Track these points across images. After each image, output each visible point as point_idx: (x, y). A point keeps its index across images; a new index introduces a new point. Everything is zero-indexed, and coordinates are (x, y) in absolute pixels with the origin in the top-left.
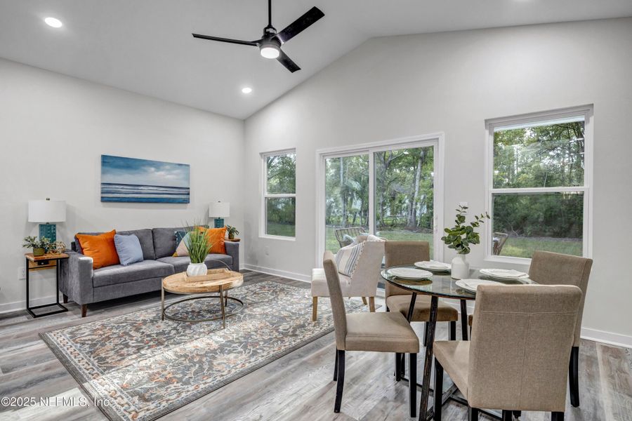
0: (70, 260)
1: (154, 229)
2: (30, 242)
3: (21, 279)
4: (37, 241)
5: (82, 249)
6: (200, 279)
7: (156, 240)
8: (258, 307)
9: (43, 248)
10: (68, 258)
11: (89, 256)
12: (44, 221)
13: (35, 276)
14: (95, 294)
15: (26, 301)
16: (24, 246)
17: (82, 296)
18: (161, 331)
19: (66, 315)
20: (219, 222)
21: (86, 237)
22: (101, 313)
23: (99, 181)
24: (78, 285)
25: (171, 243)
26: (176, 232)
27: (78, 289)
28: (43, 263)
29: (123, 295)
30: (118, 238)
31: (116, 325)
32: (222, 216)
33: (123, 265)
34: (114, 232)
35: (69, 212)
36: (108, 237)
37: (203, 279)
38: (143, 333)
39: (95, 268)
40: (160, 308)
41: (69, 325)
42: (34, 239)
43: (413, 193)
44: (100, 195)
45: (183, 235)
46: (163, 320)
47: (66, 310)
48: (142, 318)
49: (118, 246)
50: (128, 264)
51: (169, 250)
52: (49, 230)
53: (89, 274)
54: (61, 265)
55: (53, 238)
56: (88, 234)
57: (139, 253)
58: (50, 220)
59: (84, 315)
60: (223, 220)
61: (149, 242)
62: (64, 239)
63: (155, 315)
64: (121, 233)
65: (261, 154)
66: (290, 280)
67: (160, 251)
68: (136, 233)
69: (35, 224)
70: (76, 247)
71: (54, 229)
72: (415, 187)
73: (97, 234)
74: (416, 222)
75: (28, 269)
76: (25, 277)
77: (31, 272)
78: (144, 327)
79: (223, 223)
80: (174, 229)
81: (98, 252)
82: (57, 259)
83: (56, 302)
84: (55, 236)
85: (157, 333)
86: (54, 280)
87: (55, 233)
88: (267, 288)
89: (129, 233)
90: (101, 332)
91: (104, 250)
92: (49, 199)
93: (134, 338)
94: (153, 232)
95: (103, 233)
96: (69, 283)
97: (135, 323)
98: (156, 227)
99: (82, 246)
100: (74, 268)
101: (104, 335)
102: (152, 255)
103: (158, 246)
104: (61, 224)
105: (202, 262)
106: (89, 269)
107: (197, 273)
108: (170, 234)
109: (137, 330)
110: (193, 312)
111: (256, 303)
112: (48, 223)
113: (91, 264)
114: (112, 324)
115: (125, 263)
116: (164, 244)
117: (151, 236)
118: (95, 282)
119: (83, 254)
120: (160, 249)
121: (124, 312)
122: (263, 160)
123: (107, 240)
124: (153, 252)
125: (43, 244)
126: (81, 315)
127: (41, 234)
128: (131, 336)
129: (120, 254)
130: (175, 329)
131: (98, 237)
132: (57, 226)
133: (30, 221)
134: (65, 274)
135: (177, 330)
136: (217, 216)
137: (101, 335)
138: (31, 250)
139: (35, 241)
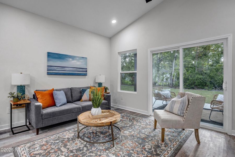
0: (31, 104)
1: (71, 88)
2: (12, 95)
3: (8, 113)
4: (15, 94)
5: (37, 98)
6: (99, 117)
7: (73, 93)
8: (126, 130)
9: (18, 98)
10: (30, 103)
11: (40, 103)
12: (19, 84)
13: (15, 111)
14: (43, 123)
15: (10, 124)
16: (9, 97)
17: (37, 124)
18: (78, 148)
19: (29, 133)
20: (100, 84)
21: (39, 92)
22: (46, 132)
23: (46, 65)
24: (35, 118)
25: (79, 94)
26: (81, 89)
27: (35, 120)
28: (18, 106)
29: (57, 122)
30: (55, 92)
31: (54, 142)
32: (101, 82)
33: (57, 106)
34: (53, 90)
35: (32, 79)
36: (50, 92)
37: (100, 117)
38: (68, 149)
39: (43, 108)
40: (76, 129)
41: (29, 141)
42: (14, 93)
43: (172, 72)
44: (46, 72)
45: (85, 90)
46: (78, 139)
47: (29, 130)
48: (67, 137)
49: (55, 97)
50: (60, 106)
51: (78, 98)
52: (22, 89)
53: (40, 112)
54: (27, 107)
55: (24, 92)
56: (41, 91)
57: (65, 100)
58: (22, 84)
59: (37, 134)
60: (102, 83)
61: (69, 94)
62: (29, 94)
63: (73, 135)
64: (57, 90)
65: (118, 53)
66: (135, 113)
67: (75, 98)
68: (63, 90)
69: (15, 85)
70: (35, 97)
71: (24, 88)
72: (172, 70)
73: (45, 91)
74: (173, 84)
75: (11, 108)
76: (10, 112)
77: (13, 110)
78: (68, 144)
79: (102, 85)
80: (80, 88)
81: (45, 100)
82: (26, 104)
83: (25, 124)
84: (25, 92)
85: (76, 150)
86: (25, 113)
87: (24, 90)
88: (125, 118)
89: (60, 90)
90: (45, 148)
91: (48, 98)
92: (22, 73)
93: (64, 153)
94: (71, 89)
95: (48, 90)
96: (31, 116)
97: (64, 141)
98: (72, 87)
99: (37, 97)
100: (33, 108)
101: (46, 150)
102: (70, 100)
103: (73, 96)
104: (28, 85)
105: (99, 107)
106: (40, 109)
107: (97, 113)
108: (79, 90)
109: (65, 146)
110: (93, 133)
111: (124, 127)
112: (21, 85)
113: (41, 107)
114: (52, 141)
115: (58, 105)
116: (76, 95)
117: (70, 92)
118: (43, 117)
119: (38, 101)
120: (74, 98)
121: (58, 132)
122: (119, 56)
123: (49, 93)
124: (71, 99)
125: (18, 96)
126: (36, 133)
127: (18, 91)
128: (62, 152)
129: (56, 101)
130: (85, 146)
131: (45, 92)
132: (26, 87)
133: (12, 84)
134: (29, 111)
135: (87, 147)
136: (99, 82)
137: (45, 150)
138: (12, 99)
139: (14, 95)
